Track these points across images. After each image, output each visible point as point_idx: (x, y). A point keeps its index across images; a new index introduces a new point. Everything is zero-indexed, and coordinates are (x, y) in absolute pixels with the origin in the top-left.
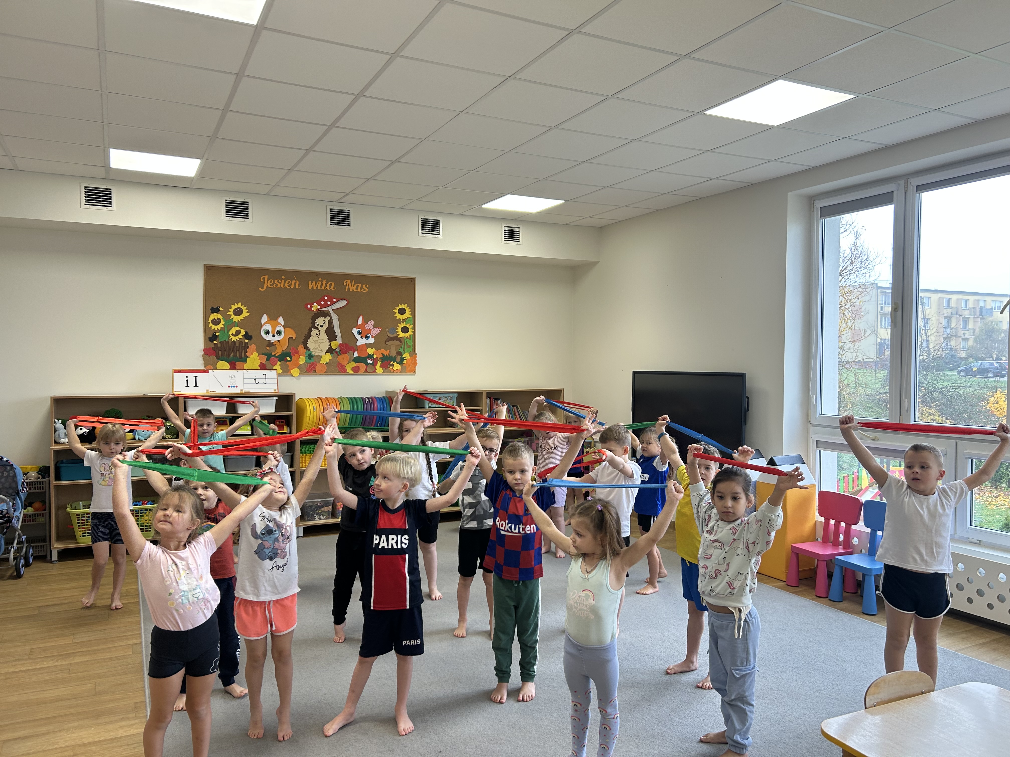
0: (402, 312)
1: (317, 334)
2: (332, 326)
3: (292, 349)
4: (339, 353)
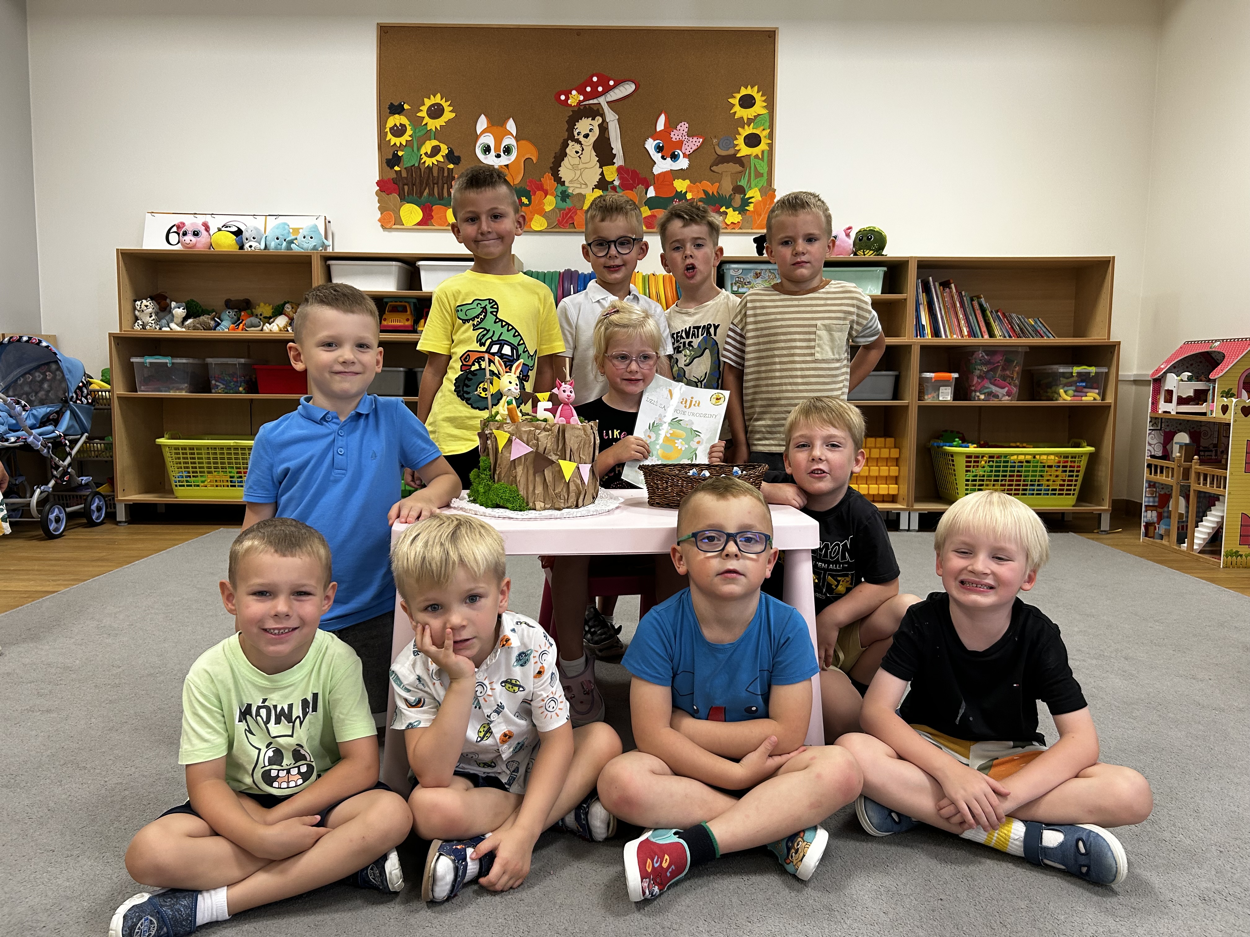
0: (747, 102)
1: (577, 152)
2: (606, 136)
3: (530, 182)
4: (618, 189)
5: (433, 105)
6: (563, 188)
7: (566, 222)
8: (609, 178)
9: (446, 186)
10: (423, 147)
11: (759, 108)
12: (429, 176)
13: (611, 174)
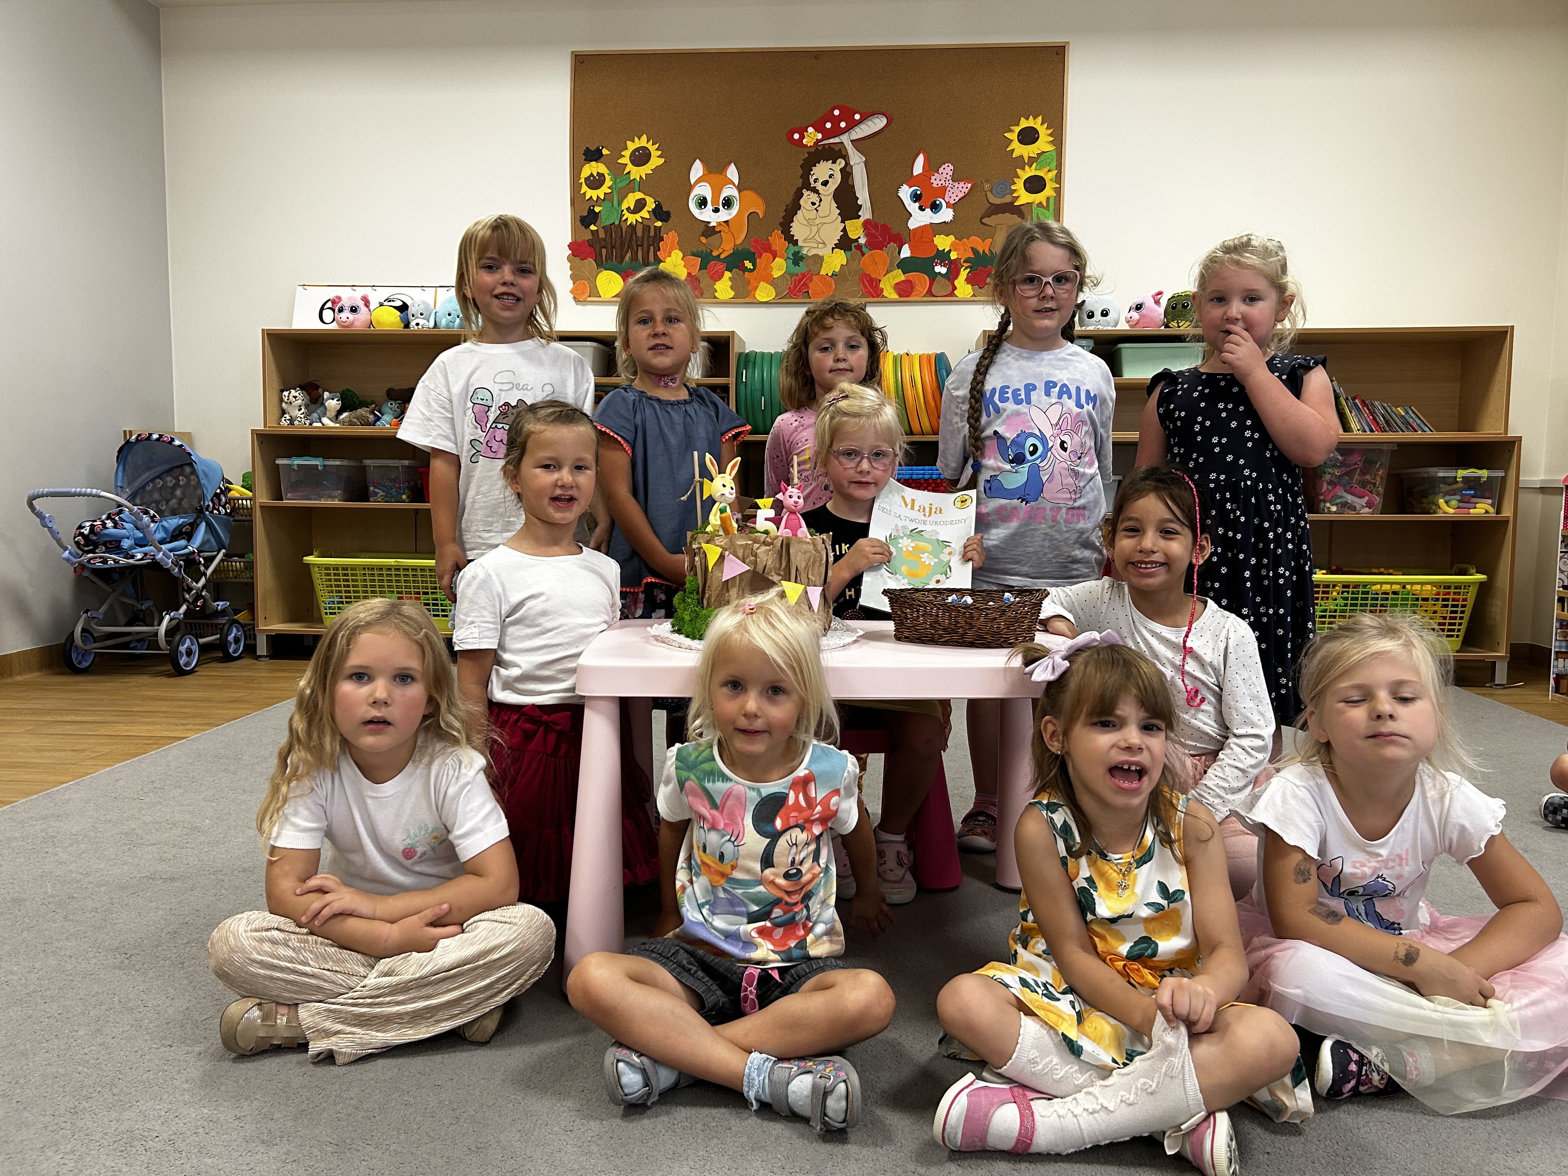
0: (1029, 136)
1: (814, 204)
2: (850, 182)
3: (756, 241)
4: (864, 249)
5: (637, 149)
6: (796, 249)
7: (800, 291)
8: (852, 236)
9: (652, 248)
10: (626, 200)
11: (1044, 144)
12: (632, 236)
13: (855, 230)
